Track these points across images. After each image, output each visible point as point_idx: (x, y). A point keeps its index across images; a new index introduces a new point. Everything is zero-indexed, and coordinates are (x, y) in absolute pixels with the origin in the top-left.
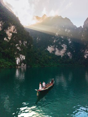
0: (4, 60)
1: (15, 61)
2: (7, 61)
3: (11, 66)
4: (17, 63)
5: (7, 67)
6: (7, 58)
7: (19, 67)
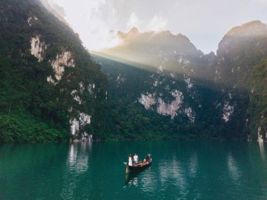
0: (44, 125)
1: (68, 127)
2: (50, 128)
3: (58, 138)
4: (73, 133)
5: (50, 140)
6: (52, 121)
7: (76, 141)
